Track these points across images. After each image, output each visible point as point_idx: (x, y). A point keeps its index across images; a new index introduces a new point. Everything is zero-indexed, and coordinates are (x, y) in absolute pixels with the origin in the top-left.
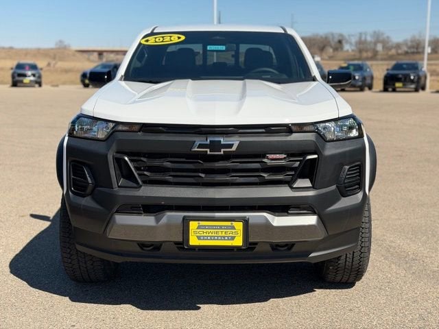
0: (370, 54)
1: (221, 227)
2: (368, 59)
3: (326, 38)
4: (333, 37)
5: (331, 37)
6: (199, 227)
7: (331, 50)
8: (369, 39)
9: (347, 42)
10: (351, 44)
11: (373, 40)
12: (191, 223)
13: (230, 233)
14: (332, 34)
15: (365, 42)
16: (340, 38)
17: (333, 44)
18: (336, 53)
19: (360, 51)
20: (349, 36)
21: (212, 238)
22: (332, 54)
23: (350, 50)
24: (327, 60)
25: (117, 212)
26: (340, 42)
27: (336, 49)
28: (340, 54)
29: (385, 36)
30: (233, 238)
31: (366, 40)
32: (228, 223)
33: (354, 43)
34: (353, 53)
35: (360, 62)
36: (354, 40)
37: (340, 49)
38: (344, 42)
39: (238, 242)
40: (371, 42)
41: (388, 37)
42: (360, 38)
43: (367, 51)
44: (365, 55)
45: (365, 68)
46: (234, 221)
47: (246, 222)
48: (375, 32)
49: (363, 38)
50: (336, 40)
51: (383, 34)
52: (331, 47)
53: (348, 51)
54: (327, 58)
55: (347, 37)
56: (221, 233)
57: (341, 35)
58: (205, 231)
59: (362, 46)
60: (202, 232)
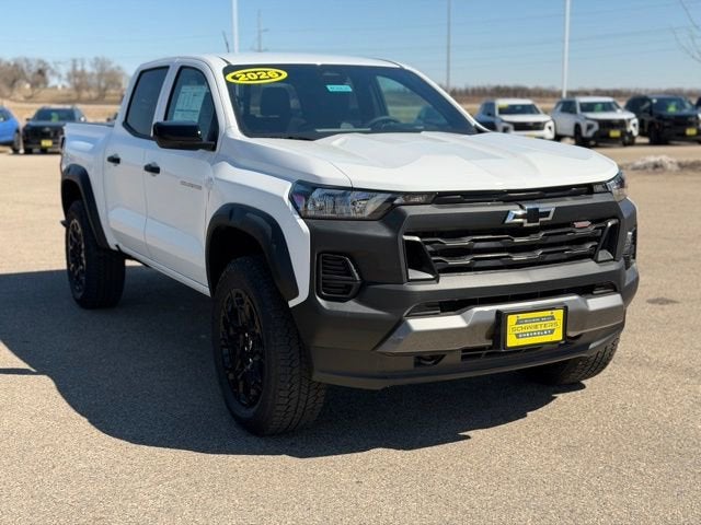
0: (94, 94)
1: (540, 319)
2: (90, 101)
3: (16, 65)
4: (29, 66)
5: (25, 65)
6: (518, 323)
7: (28, 86)
8: (89, 69)
9: (53, 73)
10: (60, 76)
11: (96, 72)
12: (509, 317)
13: (549, 325)
14: (27, 60)
15: (82, 75)
16: (41, 66)
17: (29, 75)
18: (36, 90)
19: (78, 88)
20: (55, 63)
21: (532, 334)
22: (30, 93)
23: (60, 87)
24: (21, 102)
25: (408, 316)
26: (41, 72)
27: (34, 85)
28: (44, 93)
29: (113, 66)
30: (552, 331)
31: (83, 71)
32: (548, 313)
33: (64, 76)
34: (65, 92)
35: (68, 107)
36: (64, 70)
37: (41, 86)
38: (48, 73)
39: (558, 336)
40: (92, 74)
41: (119, 68)
42: (74, 66)
43: (88, 89)
44: (85, 94)
45: (77, 116)
46: (554, 309)
47: (566, 309)
48: (97, 59)
49: (79, 68)
50: (34, 68)
51: (110, 63)
52: (28, 81)
53: (55, 87)
54: (22, 99)
55: (53, 66)
56: (541, 326)
57: (41, 62)
58: (523, 326)
59: (79, 81)
60: (521, 329)
